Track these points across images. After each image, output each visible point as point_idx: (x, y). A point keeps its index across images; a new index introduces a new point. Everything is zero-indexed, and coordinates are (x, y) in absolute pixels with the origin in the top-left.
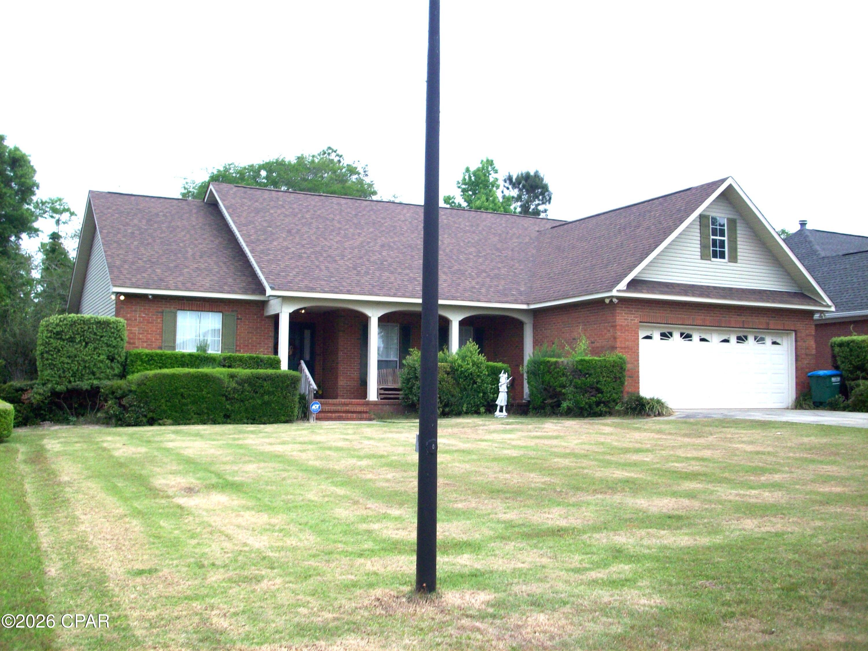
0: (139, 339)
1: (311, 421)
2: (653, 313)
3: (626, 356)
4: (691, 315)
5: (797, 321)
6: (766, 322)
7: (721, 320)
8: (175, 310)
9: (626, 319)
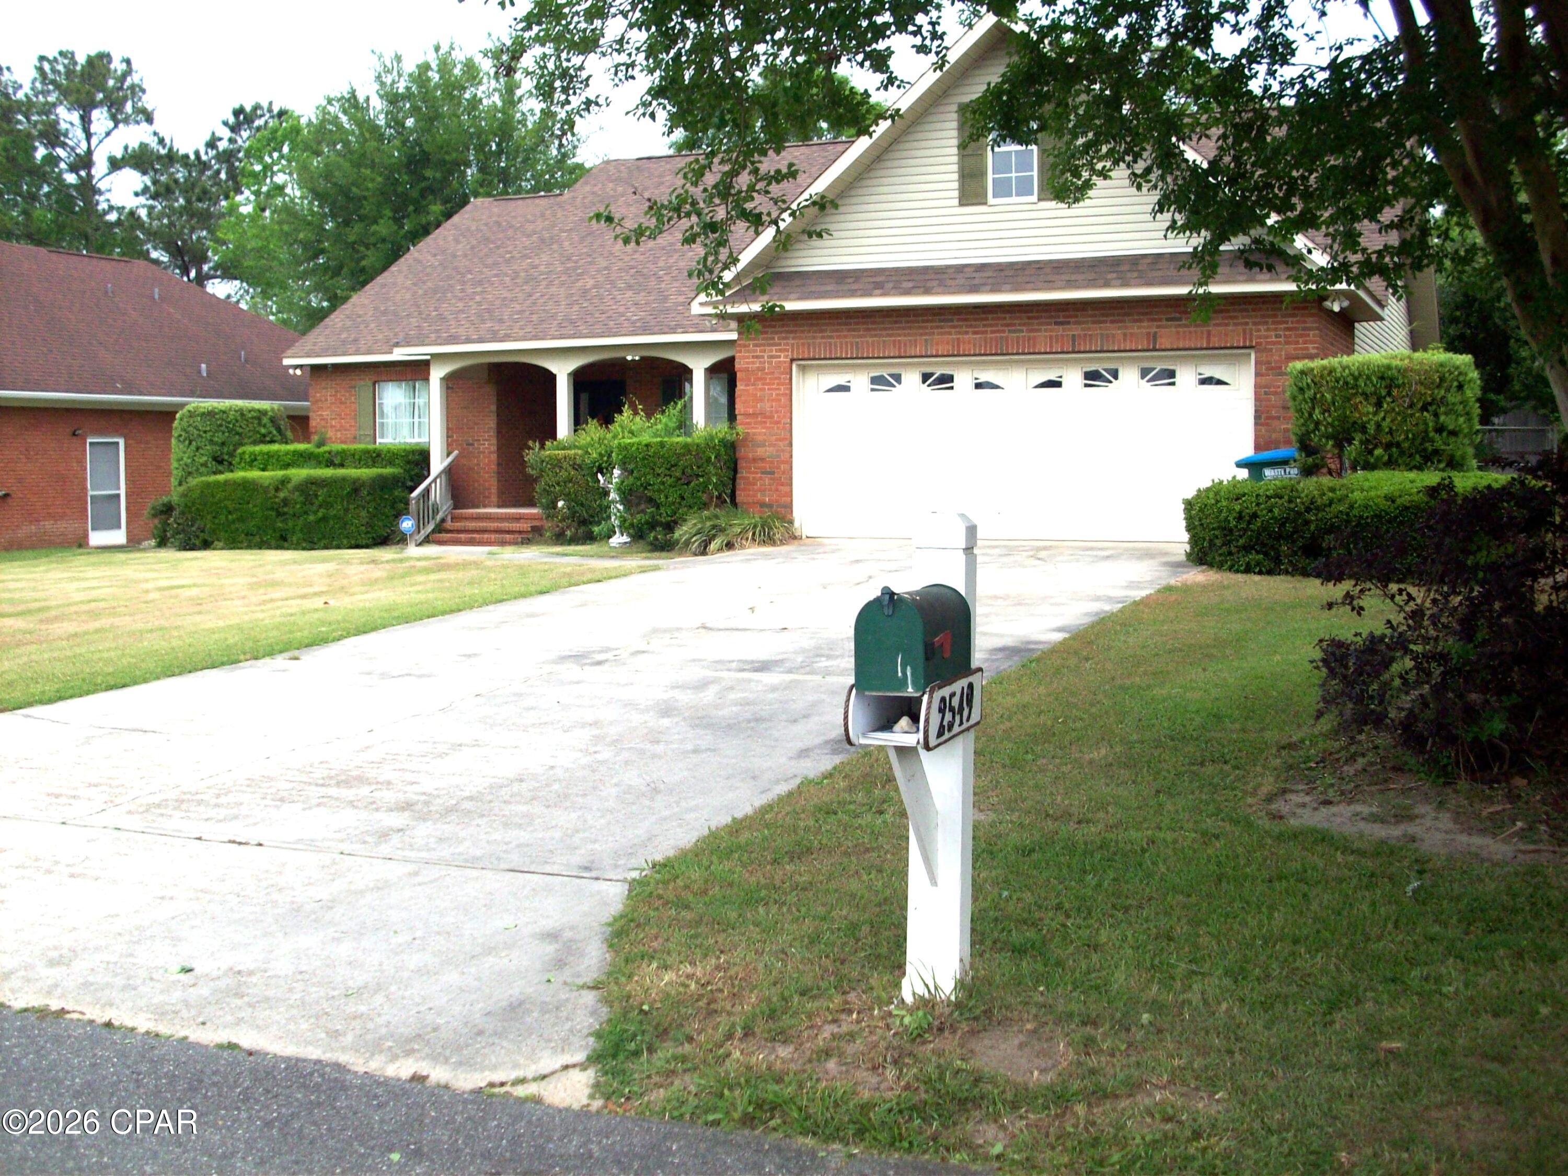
0: (332, 427)
1: (411, 545)
2: (823, 337)
3: (759, 431)
4: (921, 335)
5: (1255, 324)
6: (1148, 334)
7: (1007, 338)
8: (370, 384)
9: (757, 357)
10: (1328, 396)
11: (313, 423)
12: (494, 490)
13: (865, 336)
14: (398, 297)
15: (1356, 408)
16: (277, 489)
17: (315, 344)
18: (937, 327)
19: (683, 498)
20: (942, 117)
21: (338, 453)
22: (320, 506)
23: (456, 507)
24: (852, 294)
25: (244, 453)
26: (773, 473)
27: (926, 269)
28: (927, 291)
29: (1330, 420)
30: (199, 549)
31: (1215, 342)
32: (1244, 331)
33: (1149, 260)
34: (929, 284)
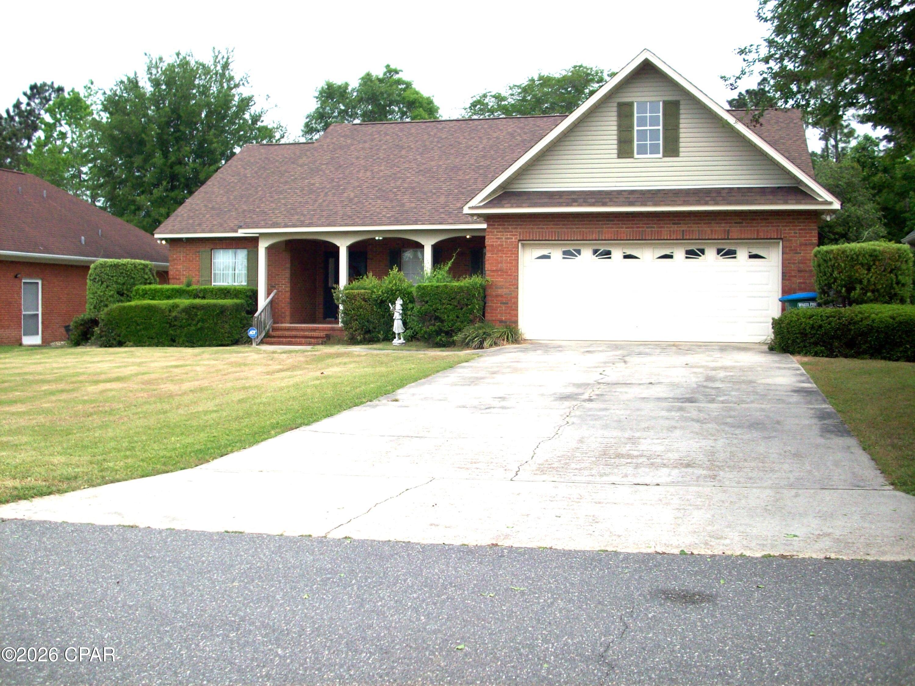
0: (183, 275)
1: (254, 345)
2: (538, 228)
3: (499, 280)
4: (596, 228)
5: (783, 226)
6: (725, 231)
7: (645, 231)
8: (209, 250)
9: (499, 238)
10: (843, 265)
11: (171, 273)
12: (288, 313)
13: (563, 228)
14: (218, 199)
15: (857, 271)
16: (170, 311)
17: (174, 226)
18: (605, 224)
19: (458, 317)
20: (610, 109)
21: (201, 290)
22: (198, 322)
23: (275, 323)
24: (560, 205)
25: (138, 289)
26: (507, 303)
27: (600, 192)
28: (604, 204)
29: (843, 277)
30: (116, 346)
31: (762, 235)
32: (777, 230)
33: (726, 191)
34: (604, 200)
